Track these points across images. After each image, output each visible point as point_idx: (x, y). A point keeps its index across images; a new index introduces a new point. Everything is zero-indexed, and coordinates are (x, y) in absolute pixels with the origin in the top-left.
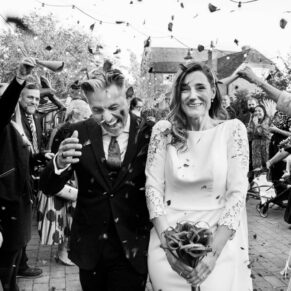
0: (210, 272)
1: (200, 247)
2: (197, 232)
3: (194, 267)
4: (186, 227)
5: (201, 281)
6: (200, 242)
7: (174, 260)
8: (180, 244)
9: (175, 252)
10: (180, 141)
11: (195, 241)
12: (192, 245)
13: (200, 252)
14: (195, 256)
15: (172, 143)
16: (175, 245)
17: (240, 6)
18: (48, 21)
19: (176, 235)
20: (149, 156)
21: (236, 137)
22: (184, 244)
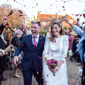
0: (57, 71)
1: (55, 64)
2: (54, 61)
3: (54, 69)
4: (52, 60)
5: (55, 72)
6: (55, 63)
7: (49, 67)
8: (50, 64)
9: (49, 65)
10: (53, 40)
11: (54, 63)
12: (53, 64)
13: (55, 65)
14: (54, 66)
15: (51, 41)
16: (49, 64)
17: (64, 2)
18: (9, 6)
19: (50, 62)
20: (45, 43)
21: (65, 40)
22: (51, 63)
